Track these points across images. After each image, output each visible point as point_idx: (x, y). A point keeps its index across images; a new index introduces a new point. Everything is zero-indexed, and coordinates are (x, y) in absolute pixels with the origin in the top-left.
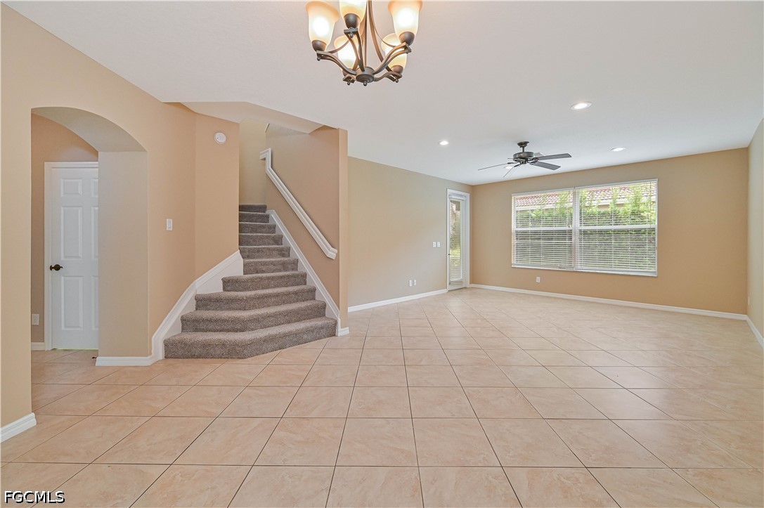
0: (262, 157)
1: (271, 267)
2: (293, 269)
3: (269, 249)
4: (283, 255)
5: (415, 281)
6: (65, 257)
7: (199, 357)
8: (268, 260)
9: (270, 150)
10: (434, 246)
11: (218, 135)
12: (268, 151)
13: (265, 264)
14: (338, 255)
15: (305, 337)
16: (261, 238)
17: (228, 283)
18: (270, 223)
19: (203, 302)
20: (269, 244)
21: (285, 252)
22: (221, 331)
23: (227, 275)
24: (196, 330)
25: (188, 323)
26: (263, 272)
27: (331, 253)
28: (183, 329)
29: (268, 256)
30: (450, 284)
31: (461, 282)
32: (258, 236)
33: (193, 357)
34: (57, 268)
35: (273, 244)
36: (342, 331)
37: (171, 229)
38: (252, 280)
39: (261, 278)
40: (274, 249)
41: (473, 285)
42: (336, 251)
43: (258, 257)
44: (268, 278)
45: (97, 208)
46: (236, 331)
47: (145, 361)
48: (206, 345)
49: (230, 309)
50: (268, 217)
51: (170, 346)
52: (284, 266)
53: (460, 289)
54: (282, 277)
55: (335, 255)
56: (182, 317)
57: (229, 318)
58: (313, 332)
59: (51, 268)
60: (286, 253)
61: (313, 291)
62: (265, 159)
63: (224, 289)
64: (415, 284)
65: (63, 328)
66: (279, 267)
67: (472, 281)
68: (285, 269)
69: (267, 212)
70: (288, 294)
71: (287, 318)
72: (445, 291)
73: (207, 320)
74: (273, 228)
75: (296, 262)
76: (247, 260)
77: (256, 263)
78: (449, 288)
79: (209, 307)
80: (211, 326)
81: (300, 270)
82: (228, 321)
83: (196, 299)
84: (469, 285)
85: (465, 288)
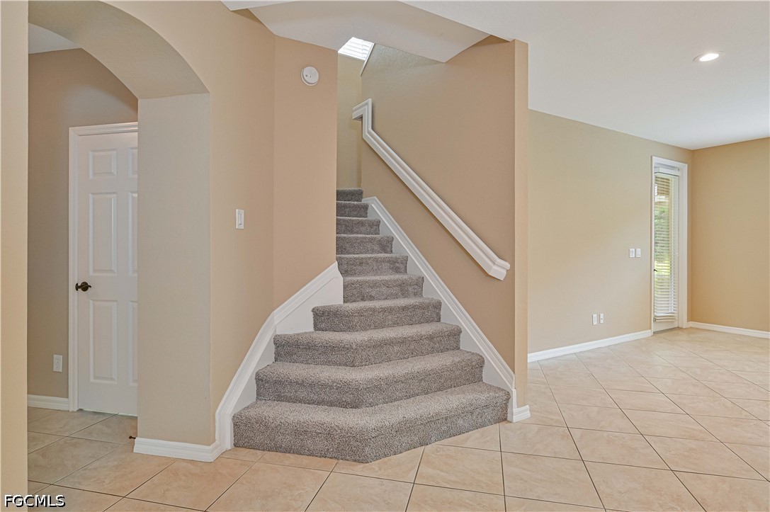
0: (356, 115)
1: (384, 289)
2: (415, 294)
3: (376, 260)
4: (397, 270)
5: (602, 316)
6: (95, 271)
7: (288, 450)
8: (378, 278)
9: (370, 101)
10: (632, 255)
11: (307, 71)
12: (367, 104)
13: (374, 285)
14: (511, 273)
15: (460, 422)
16: (362, 241)
17: (323, 317)
18: (371, 217)
19: (286, 348)
20: (373, 251)
21: (399, 265)
22: (319, 404)
23: (319, 303)
24: (280, 398)
25: (266, 386)
26: (372, 298)
27: (498, 269)
28: (258, 394)
29: (376, 272)
30: (655, 320)
31: (670, 318)
32: (357, 239)
33: (277, 449)
34: (85, 287)
35: (379, 252)
36: (519, 413)
37: (242, 227)
38: (360, 313)
39: (374, 310)
40: (384, 260)
41: (693, 324)
42: (508, 265)
43: (360, 273)
44: (384, 310)
45: (136, 195)
46: (345, 405)
47: (205, 453)
48: (301, 432)
49: (328, 363)
50: (366, 207)
51: (242, 427)
52: (403, 289)
53: (670, 330)
54: (404, 308)
55: (505, 272)
56: (257, 374)
57: (333, 382)
58: (472, 413)
59: (77, 287)
60: (402, 266)
61: (456, 333)
62: (361, 118)
63: (316, 327)
64: (602, 321)
65: (92, 380)
66: (395, 290)
67: (692, 316)
68: (405, 294)
69: (364, 201)
70: (418, 339)
71: (423, 384)
72: (648, 333)
73: (297, 383)
74: (376, 225)
75: (420, 282)
76: (349, 279)
77: (362, 284)
78: (655, 327)
79: (295, 357)
80: (302, 394)
81: (427, 296)
82: (331, 388)
83: (275, 344)
84: (685, 323)
85: (679, 328)
